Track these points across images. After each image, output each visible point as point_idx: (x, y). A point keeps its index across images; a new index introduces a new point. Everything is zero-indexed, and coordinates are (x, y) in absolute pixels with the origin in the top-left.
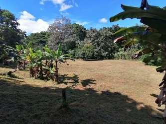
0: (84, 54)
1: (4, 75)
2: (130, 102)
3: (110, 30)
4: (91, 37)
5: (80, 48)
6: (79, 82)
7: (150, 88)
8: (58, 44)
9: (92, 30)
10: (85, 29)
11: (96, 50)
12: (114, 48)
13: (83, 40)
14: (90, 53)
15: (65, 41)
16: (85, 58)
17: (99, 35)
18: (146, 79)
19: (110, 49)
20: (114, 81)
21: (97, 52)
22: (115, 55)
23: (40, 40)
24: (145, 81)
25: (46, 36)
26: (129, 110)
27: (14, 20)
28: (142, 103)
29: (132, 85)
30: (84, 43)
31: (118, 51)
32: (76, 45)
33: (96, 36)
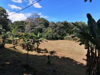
0: (47, 36)
1: (12, 48)
2: (74, 62)
3: (62, 23)
4: (51, 27)
5: (45, 32)
6: (48, 53)
7: (82, 56)
8: (32, 29)
9: (52, 23)
10: (48, 22)
11: (54, 34)
12: (64, 33)
13: (47, 28)
14: (51, 36)
15: (36, 28)
16: (48, 38)
17: (56, 26)
18: (81, 52)
19: (61, 34)
20: (66, 52)
21: (55, 35)
22: (65, 37)
23: (20, 26)
24: (80, 52)
25: (24, 24)
26: (74, 65)
27: (6, 13)
28: (79, 62)
29: (74, 54)
30: (48, 30)
31: (66, 35)
32: (43, 31)
33: (54, 26)
